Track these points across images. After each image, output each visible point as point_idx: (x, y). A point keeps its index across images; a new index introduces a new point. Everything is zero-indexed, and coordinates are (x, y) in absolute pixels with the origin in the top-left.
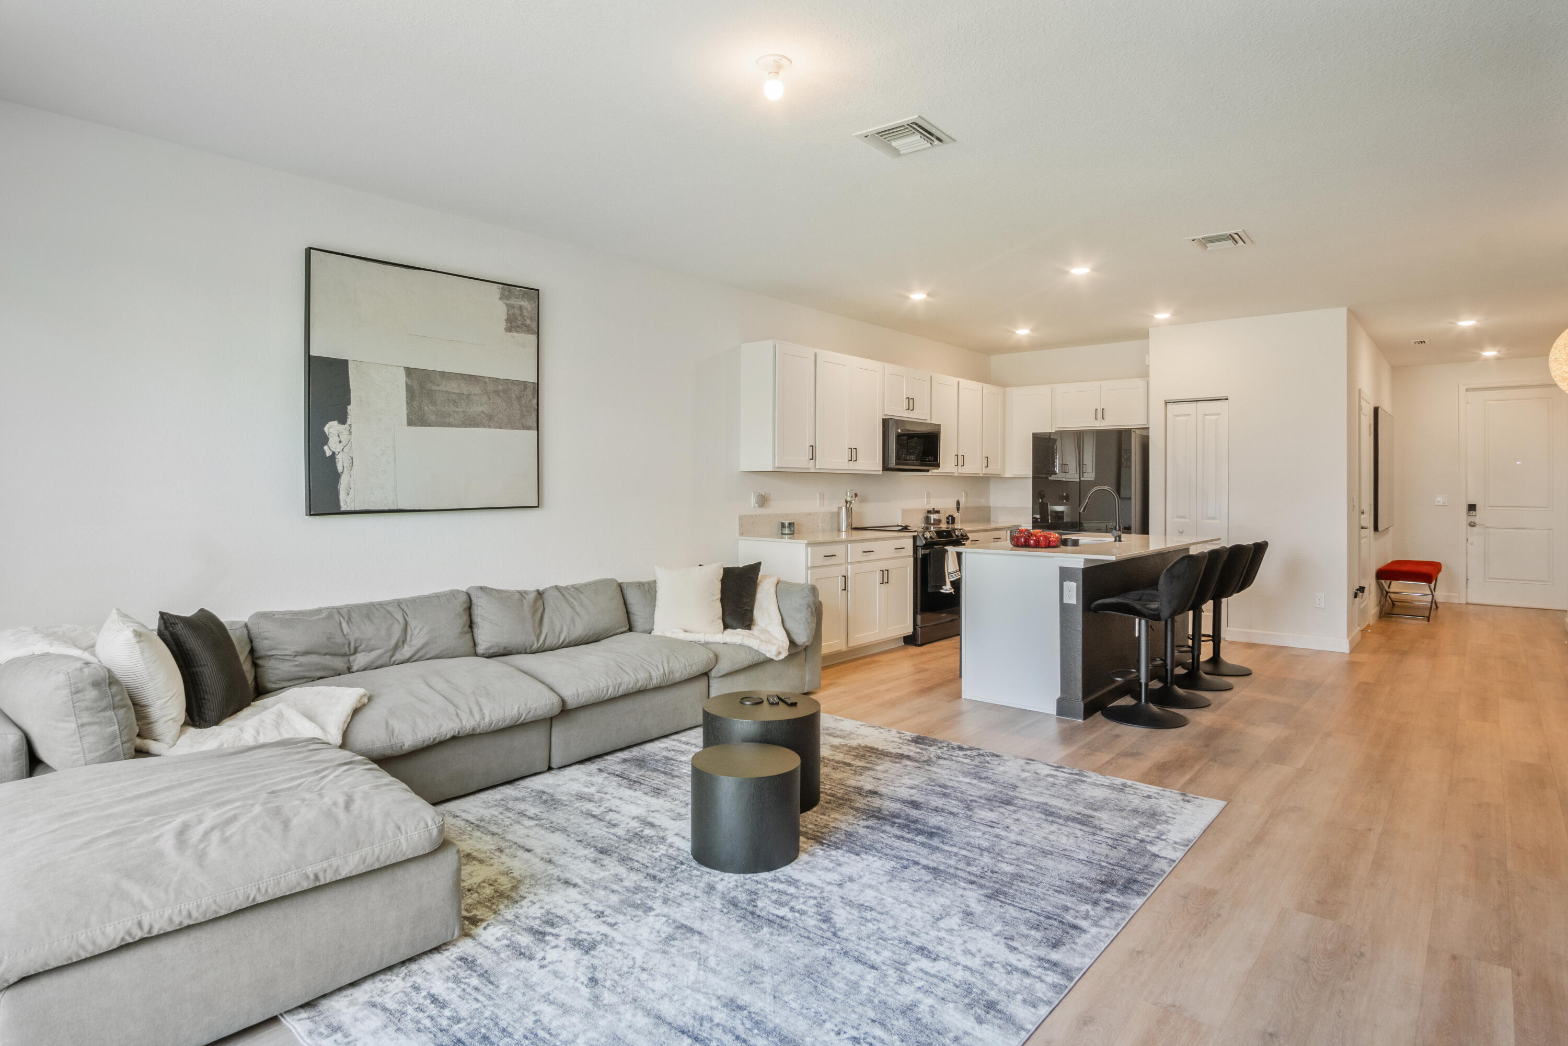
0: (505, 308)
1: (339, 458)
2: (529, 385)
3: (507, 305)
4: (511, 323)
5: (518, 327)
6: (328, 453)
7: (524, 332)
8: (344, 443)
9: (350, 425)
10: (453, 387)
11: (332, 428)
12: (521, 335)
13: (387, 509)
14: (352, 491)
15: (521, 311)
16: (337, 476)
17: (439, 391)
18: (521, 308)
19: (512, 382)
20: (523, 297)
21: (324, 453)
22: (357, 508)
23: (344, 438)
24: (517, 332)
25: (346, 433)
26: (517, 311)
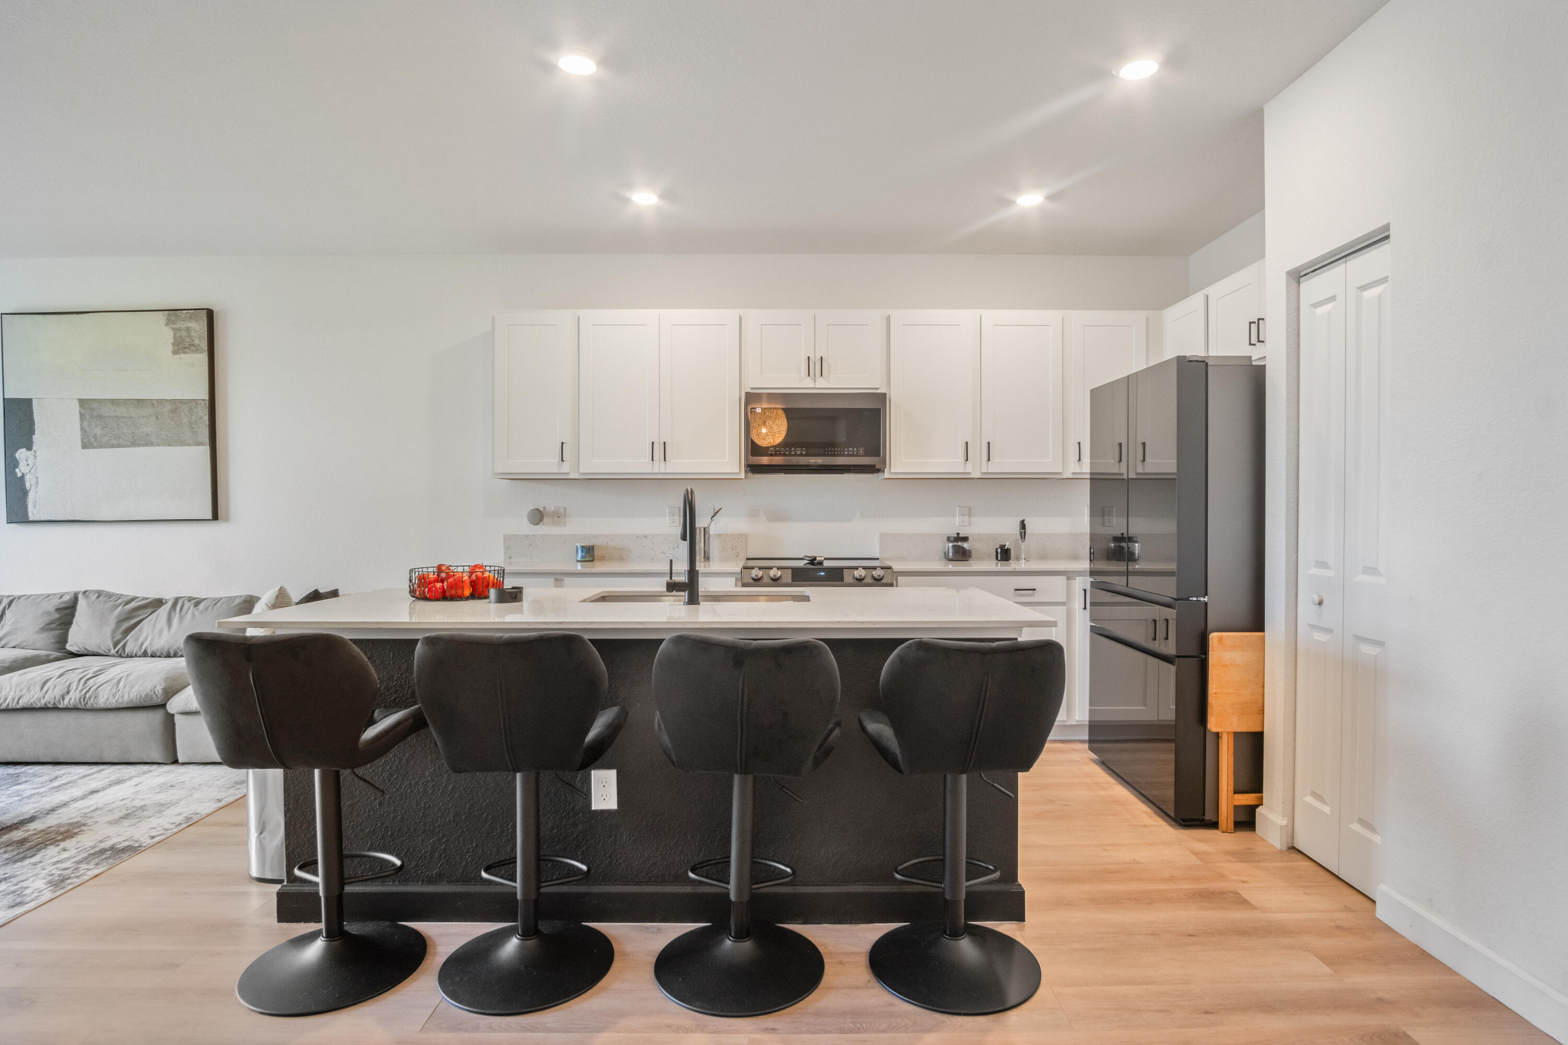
0: (171, 333)
1: (27, 478)
2: (199, 402)
3: (173, 329)
4: (178, 345)
5: (185, 348)
6: (19, 475)
7: (193, 352)
8: (31, 466)
9: (35, 451)
10: (121, 411)
11: (21, 454)
12: (190, 355)
13: (66, 519)
14: (38, 505)
15: (189, 333)
16: (25, 493)
17: (109, 416)
18: (188, 329)
19: (182, 401)
20: (190, 318)
21: (16, 474)
22: (43, 519)
23: (31, 462)
24: (184, 353)
25: (32, 457)
26: (184, 334)
